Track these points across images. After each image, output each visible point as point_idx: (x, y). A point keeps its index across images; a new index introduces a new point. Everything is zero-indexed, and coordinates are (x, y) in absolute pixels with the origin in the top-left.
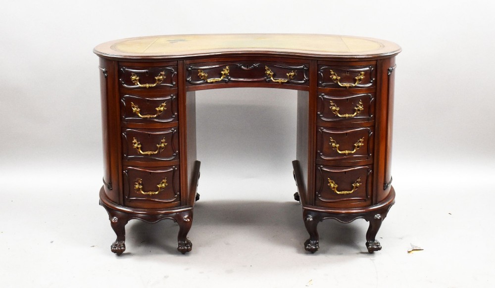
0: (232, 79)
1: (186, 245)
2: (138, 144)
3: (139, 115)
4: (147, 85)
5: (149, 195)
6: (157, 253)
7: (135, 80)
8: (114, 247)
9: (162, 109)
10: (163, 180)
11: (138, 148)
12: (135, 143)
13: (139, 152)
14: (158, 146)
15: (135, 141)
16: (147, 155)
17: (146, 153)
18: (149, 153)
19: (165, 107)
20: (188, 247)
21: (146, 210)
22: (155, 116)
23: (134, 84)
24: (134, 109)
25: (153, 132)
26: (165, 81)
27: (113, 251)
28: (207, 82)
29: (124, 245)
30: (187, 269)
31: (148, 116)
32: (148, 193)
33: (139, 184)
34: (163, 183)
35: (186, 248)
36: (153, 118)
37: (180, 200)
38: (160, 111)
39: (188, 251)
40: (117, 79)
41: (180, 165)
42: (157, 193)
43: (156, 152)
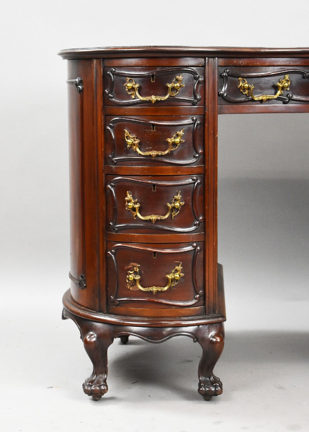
0: (295, 97)
1: (212, 383)
2: (135, 203)
3: (138, 150)
4: (154, 98)
5: (151, 292)
6: (162, 399)
7: (133, 89)
8: (89, 385)
9: (178, 140)
10: (177, 267)
11: (134, 209)
12: (129, 201)
13: (136, 215)
14: (169, 205)
15: (129, 197)
16: (150, 221)
17: (148, 218)
18: (154, 217)
19: (182, 137)
20: (216, 387)
21: (146, 319)
22: (167, 152)
23: (129, 97)
24: (129, 141)
25: (161, 180)
26: (184, 91)
27: (86, 392)
28: (253, 100)
29: (105, 381)
30: (219, 422)
31: (154, 153)
32: (150, 289)
33: (135, 273)
34: (176, 271)
35: (213, 389)
36: (162, 156)
37: (204, 304)
38: (174, 144)
39: (216, 395)
40: (100, 92)
41: (204, 242)
42: (166, 288)
43: (167, 216)
